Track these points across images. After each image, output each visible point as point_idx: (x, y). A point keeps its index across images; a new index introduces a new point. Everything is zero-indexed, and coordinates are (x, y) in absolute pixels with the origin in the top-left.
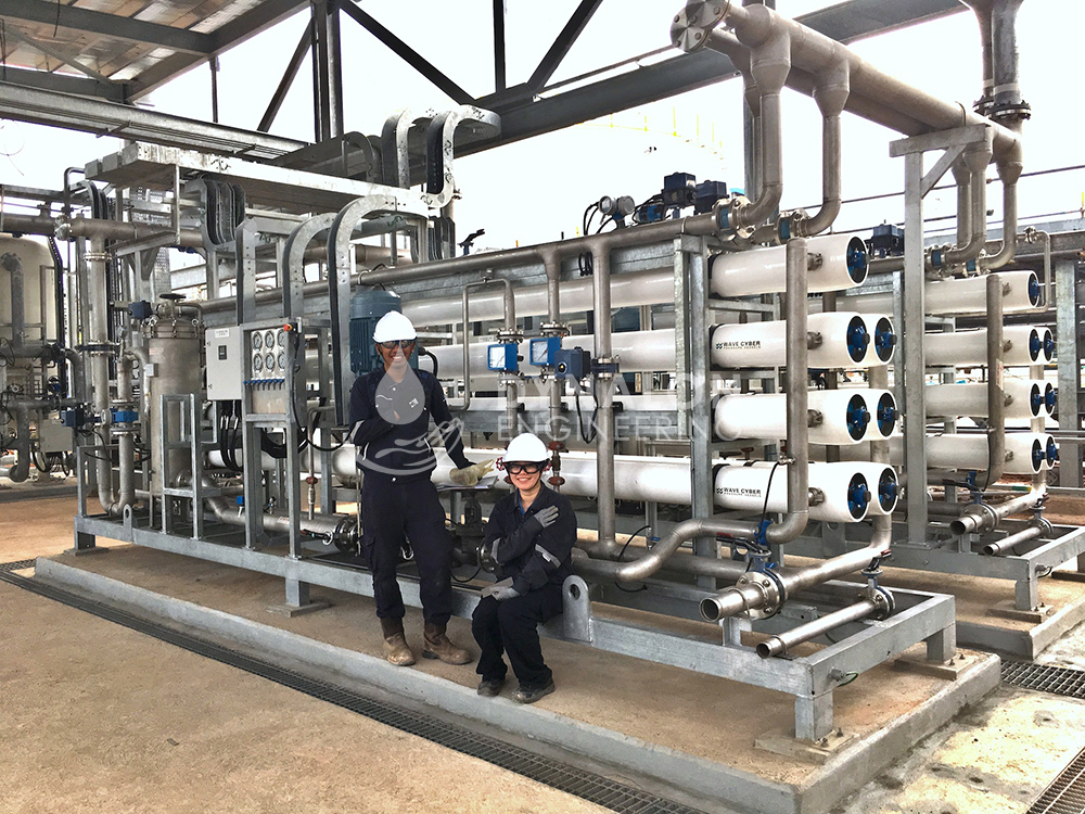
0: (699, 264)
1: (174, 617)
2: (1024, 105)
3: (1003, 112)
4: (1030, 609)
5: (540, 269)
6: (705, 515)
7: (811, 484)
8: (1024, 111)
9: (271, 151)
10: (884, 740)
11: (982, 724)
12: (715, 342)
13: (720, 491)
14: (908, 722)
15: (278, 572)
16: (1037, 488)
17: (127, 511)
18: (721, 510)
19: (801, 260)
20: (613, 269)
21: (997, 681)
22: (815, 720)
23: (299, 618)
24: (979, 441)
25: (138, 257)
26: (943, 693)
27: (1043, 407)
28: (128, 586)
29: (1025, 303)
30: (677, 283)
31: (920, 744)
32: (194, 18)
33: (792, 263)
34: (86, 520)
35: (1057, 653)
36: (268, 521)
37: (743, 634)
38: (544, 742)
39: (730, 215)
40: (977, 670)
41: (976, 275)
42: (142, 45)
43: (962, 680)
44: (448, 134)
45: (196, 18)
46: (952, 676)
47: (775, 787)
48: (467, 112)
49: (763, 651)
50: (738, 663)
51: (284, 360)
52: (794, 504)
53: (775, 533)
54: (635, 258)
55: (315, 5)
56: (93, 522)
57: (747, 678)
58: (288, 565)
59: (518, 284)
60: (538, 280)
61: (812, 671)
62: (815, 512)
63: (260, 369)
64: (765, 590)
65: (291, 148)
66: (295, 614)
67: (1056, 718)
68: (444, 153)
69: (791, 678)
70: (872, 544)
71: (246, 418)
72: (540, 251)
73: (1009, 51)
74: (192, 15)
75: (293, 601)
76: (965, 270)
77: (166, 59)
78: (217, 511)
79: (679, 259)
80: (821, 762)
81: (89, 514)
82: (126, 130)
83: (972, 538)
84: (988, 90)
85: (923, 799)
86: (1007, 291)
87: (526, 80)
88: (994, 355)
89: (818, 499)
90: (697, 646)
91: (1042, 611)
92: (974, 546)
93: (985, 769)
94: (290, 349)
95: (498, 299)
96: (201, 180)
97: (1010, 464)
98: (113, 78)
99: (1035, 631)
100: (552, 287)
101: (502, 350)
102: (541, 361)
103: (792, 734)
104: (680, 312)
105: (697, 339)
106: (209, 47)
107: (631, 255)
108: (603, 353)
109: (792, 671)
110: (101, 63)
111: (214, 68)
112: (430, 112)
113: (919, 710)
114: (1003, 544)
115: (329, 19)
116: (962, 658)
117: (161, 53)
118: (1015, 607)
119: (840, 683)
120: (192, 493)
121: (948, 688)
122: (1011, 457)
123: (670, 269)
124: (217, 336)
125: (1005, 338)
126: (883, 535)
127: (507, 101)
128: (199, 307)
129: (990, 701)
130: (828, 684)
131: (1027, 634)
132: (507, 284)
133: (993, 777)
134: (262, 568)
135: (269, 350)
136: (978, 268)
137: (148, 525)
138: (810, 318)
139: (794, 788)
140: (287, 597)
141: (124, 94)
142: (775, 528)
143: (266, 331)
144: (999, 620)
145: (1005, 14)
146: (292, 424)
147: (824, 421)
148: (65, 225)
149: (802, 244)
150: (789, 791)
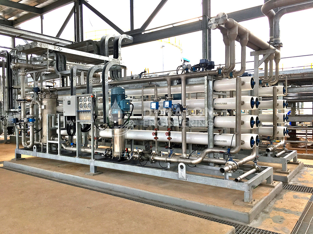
0: (211, 83)
1: (55, 177)
2: (281, 44)
3: (276, 45)
4: (286, 171)
5: (165, 82)
6: (212, 147)
7: (242, 139)
8: (281, 45)
9: (63, 44)
10: (263, 202)
11: (282, 198)
12: (214, 102)
13: (215, 141)
14: (267, 198)
15: (87, 164)
16: (282, 141)
17: (35, 147)
18: (215, 146)
19: (240, 83)
20: (186, 83)
21: (282, 188)
22: (250, 197)
23: (95, 176)
24: (271, 129)
25: (34, 74)
26: (272, 191)
27: (285, 120)
28: (38, 169)
29: (282, 94)
30: (205, 88)
31: (269, 203)
32: (36, 3)
33: (238, 84)
34: (20, 150)
35: (293, 182)
36: (82, 150)
37: (229, 176)
38: (177, 206)
39: (222, 71)
40: (278, 186)
41: (268, 86)
42: (19, 10)
43: (276, 188)
44: (120, 42)
45: (37, 4)
46: (273, 187)
47: (242, 213)
48: (124, 36)
49: (236, 180)
50: (229, 184)
51: (91, 105)
52: (237, 145)
53: (233, 151)
54: (192, 81)
55: (75, 2)
56: (22, 150)
57: (231, 187)
58: (91, 162)
59: (158, 86)
60: (164, 85)
61: (249, 185)
62: (242, 146)
63: (82, 108)
64: (233, 166)
65: (69, 43)
66: (94, 175)
67: (299, 196)
68: (119, 47)
69: (243, 187)
70: (252, 154)
71: (77, 121)
72: (166, 78)
73: (278, 29)
74: (36, 2)
75: (92, 171)
76: (265, 85)
77: (26, 15)
78: (64, 147)
79: (206, 82)
80: (252, 207)
81: (20, 148)
82: (22, 36)
83: (271, 153)
84: (271, 39)
85: (275, 215)
86: (278, 90)
87: (140, 28)
88: (275, 107)
89: (243, 143)
90: (217, 180)
91: (289, 171)
92: (271, 155)
93: (287, 208)
94: (92, 102)
95: (153, 90)
96: (54, 53)
97: (278, 134)
98: (9, 19)
99: (288, 176)
100: (169, 87)
101: (155, 104)
102: (167, 107)
103: (243, 201)
104: (206, 95)
105: (210, 102)
106: (41, 12)
107: (192, 80)
108: (184, 105)
109: (243, 185)
110: (5, 15)
111: (42, 18)
112: (114, 36)
113: (269, 195)
114: (279, 154)
115: (79, 6)
116: (275, 182)
117: (25, 13)
118: (282, 170)
119: (254, 188)
120: (58, 142)
121: (273, 190)
122: (278, 132)
123: (204, 84)
124: (67, 98)
125: (277, 102)
126: (254, 152)
127: (135, 33)
128: (56, 89)
129: (281, 193)
130: (252, 188)
131: (286, 177)
132: (156, 86)
133: (289, 210)
134: (82, 163)
135: (85, 102)
136: (269, 85)
137: (41, 151)
138: (242, 97)
139: (248, 213)
140: (90, 171)
141: (12, 24)
142: (232, 150)
143: (84, 97)
144: (278, 174)
145: (277, 20)
146: (93, 123)
147: (244, 123)
148: (14, 65)
149: (241, 79)
150: (247, 214)
